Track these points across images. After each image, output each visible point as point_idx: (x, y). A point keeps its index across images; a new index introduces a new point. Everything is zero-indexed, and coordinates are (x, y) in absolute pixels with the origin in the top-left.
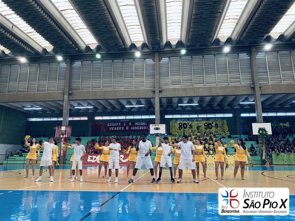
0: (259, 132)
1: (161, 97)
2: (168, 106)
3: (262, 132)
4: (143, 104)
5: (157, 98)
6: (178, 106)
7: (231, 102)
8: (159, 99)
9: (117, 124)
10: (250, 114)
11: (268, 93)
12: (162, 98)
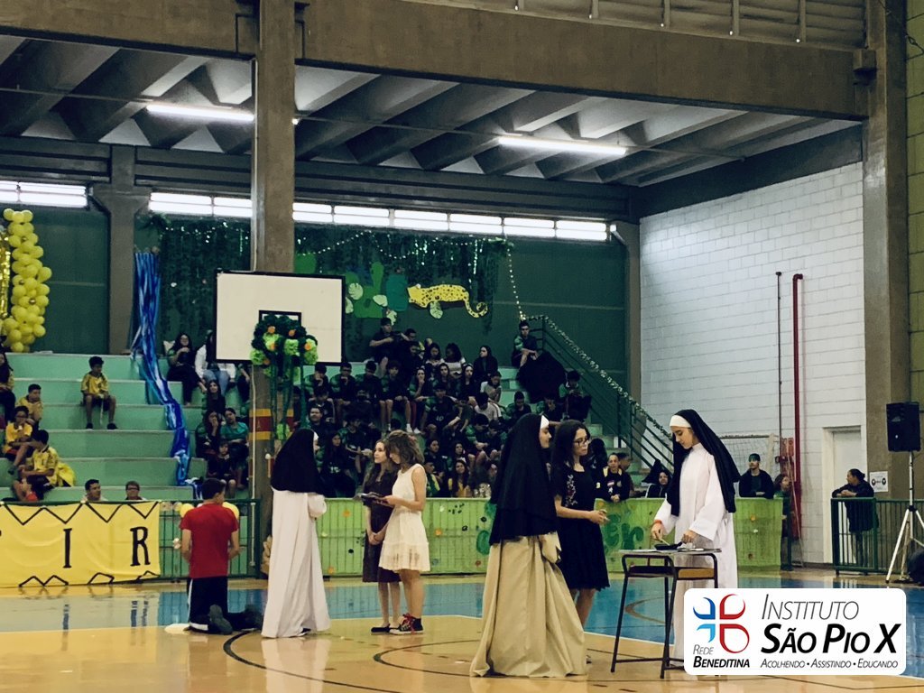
0: (258, 343)
3: (280, 345)
7: (79, 89)
10: (218, 200)
11: (349, 61)
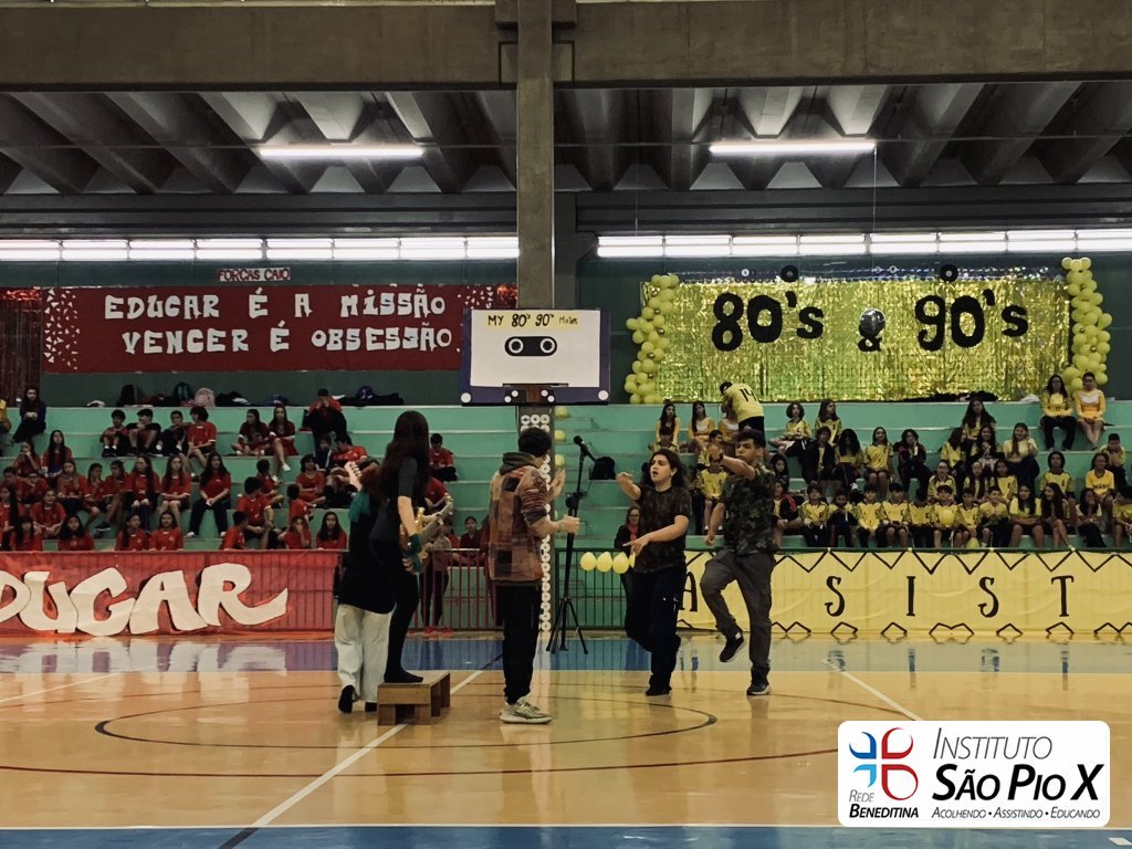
1: (566, 77)
2: (626, 160)
4: (415, 133)
5: (537, 82)
6: (705, 158)
8: (549, 92)
9: (191, 302)
12: (574, 84)
